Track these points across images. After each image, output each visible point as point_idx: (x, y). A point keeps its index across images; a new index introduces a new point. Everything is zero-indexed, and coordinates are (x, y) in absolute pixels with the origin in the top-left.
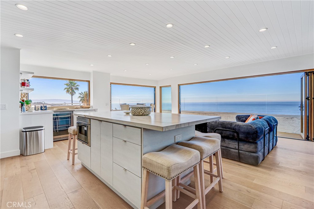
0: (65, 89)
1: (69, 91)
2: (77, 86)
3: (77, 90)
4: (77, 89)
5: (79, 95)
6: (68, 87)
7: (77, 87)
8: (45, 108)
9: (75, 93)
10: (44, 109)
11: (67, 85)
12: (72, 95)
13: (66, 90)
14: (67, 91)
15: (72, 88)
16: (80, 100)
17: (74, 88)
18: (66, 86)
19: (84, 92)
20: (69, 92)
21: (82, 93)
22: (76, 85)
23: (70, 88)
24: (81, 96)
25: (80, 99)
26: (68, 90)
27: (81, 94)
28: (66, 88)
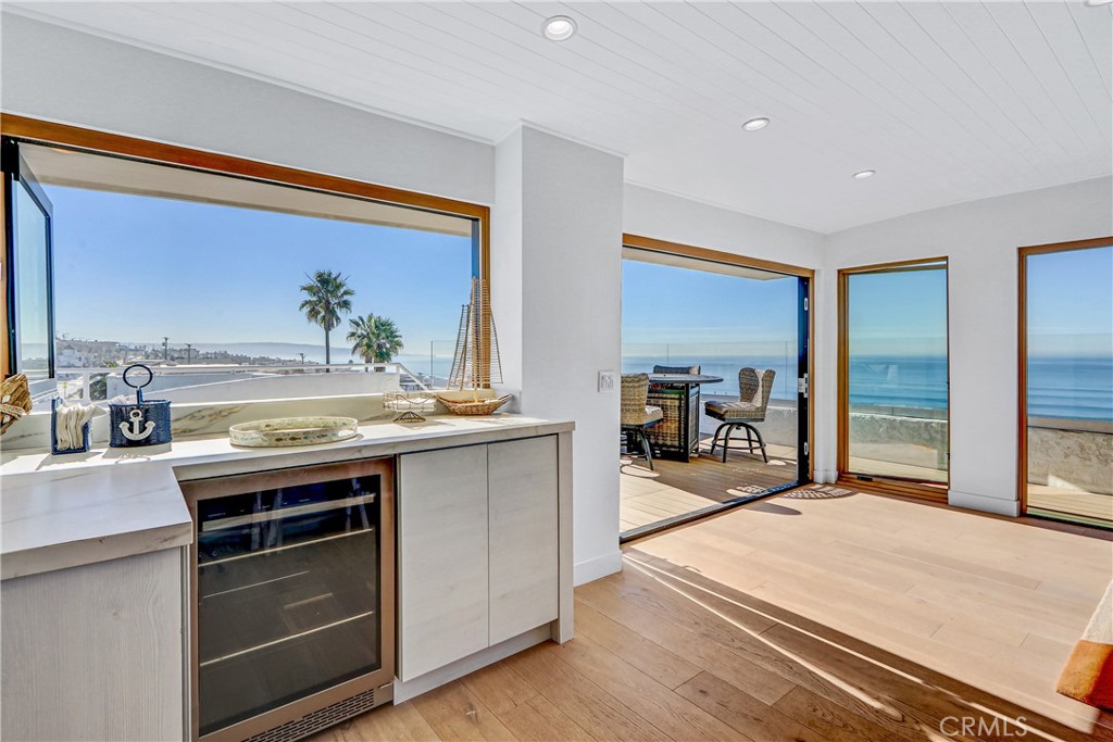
0: (303, 306)
1: (319, 312)
2: (346, 293)
3: (344, 310)
4: (346, 304)
5: (351, 329)
6: (315, 299)
7: (346, 297)
8: (151, 425)
9: (338, 319)
10: (136, 436)
11: (309, 289)
12: (328, 328)
13: (307, 309)
14: (310, 312)
15: (328, 302)
16: (355, 348)
17: (333, 301)
18: (306, 296)
19: (370, 317)
20: (319, 317)
21: (362, 320)
22: (342, 291)
23: (320, 302)
24: (359, 332)
25: (353, 343)
26: (313, 309)
27: (358, 325)
28: (307, 303)
